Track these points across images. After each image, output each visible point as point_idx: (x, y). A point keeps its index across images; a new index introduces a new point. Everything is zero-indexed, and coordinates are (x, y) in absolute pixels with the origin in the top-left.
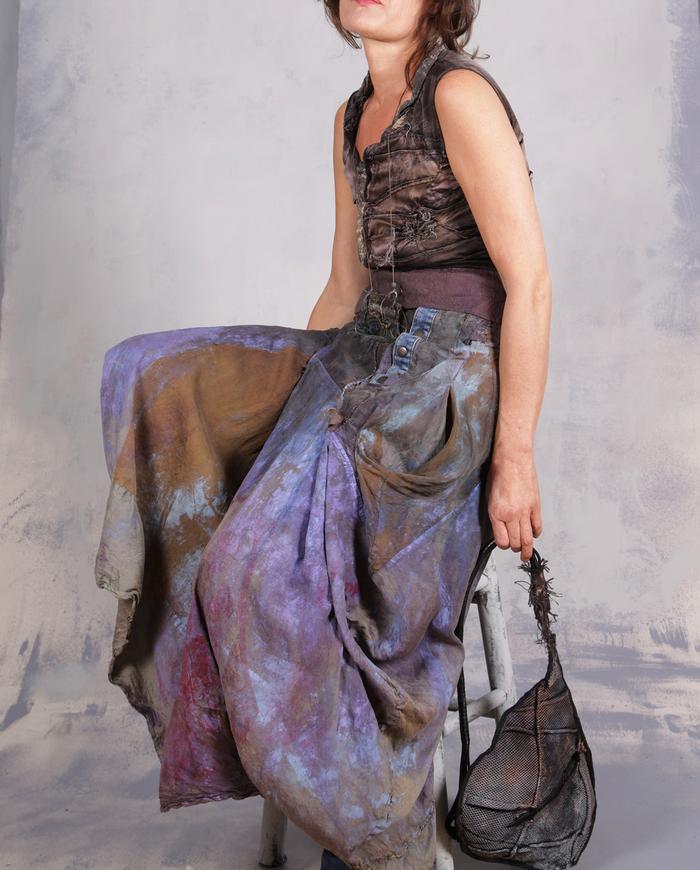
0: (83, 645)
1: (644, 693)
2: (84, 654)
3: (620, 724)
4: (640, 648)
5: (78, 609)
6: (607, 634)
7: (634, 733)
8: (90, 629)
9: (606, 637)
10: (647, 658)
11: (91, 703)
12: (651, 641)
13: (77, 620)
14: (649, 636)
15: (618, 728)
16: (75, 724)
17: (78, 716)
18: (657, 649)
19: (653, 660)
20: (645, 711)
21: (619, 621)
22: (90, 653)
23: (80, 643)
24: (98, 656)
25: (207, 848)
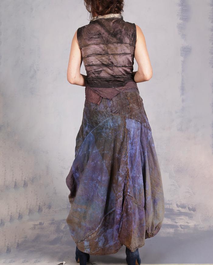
1: (175, 219)
2: (38, 210)
4: (174, 209)
5: (37, 199)
7: (172, 229)
8: (40, 204)
10: (175, 211)
11: (40, 222)
12: (176, 207)
13: (37, 202)
14: (176, 205)
15: (168, 228)
16: (36, 227)
17: (37, 225)
18: (178, 209)
19: (177, 211)
20: (175, 224)
21: (169, 202)
22: (40, 210)
23: (38, 207)
24: (42, 211)
25: (68, 257)
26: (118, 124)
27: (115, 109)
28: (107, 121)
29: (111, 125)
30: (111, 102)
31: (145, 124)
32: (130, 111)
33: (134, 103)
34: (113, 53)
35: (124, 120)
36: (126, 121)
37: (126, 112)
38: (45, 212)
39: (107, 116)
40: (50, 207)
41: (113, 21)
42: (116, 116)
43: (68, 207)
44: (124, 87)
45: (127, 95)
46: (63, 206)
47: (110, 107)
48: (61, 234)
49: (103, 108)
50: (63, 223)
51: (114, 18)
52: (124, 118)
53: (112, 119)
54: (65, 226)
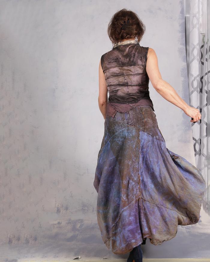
2: (57, 211)
5: (56, 201)
8: (58, 206)
11: (59, 221)
13: (55, 204)
16: (55, 226)
17: (56, 224)
22: (58, 211)
23: (56, 209)
24: (60, 212)
25: (83, 252)
26: (133, 135)
27: (131, 122)
28: (123, 131)
29: (126, 135)
30: (128, 115)
31: (157, 137)
32: (145, 124)
33: (149, 118)
34: (128, 74)
35: (138, 132)
36: (140, 133)
37: (141, 125)
39: (124, 127)
40: (67, 209)
41: (130, 46)
42: (131, 128)
43: (82, 208)
44: (137, 104)
45: (142, 110)
46: (78, 208)
47: (127, 119)
48: (77, 233)
49: (121, 119)
50: (78, 222)
51: (130, 44)
52: (139, 130)
53: (128, 130)
54: (80, 225)
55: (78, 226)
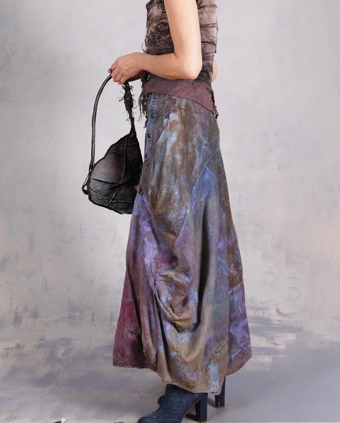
0: (14, 316)
1: (273, 338)
2: (15, 320)
3: (262, 353)
4: (271, 318)
5: (12, 299)
6: (256, 311)
7: (268, 357)
8: (17, 309)
9: (255, 312)
10: (274, 322)
11: (18, 343)
12: (276, 314)
13: (11, 305)
14: (275, 312)
15: (261, 354)
16: (10, 352)
17: (11, 349)
18: (279, 318)
19: (278, 323)
20: (274, 347)
21: (262, 305)
22: (17, 320)
24: (21, 322)
38: (26, 324)
40: (35, 315)
43: (70, 315)
46: (61, 313)
48: (58, 366)
50: (61, 345)
54: (65, 351)
55: (61, 352)
